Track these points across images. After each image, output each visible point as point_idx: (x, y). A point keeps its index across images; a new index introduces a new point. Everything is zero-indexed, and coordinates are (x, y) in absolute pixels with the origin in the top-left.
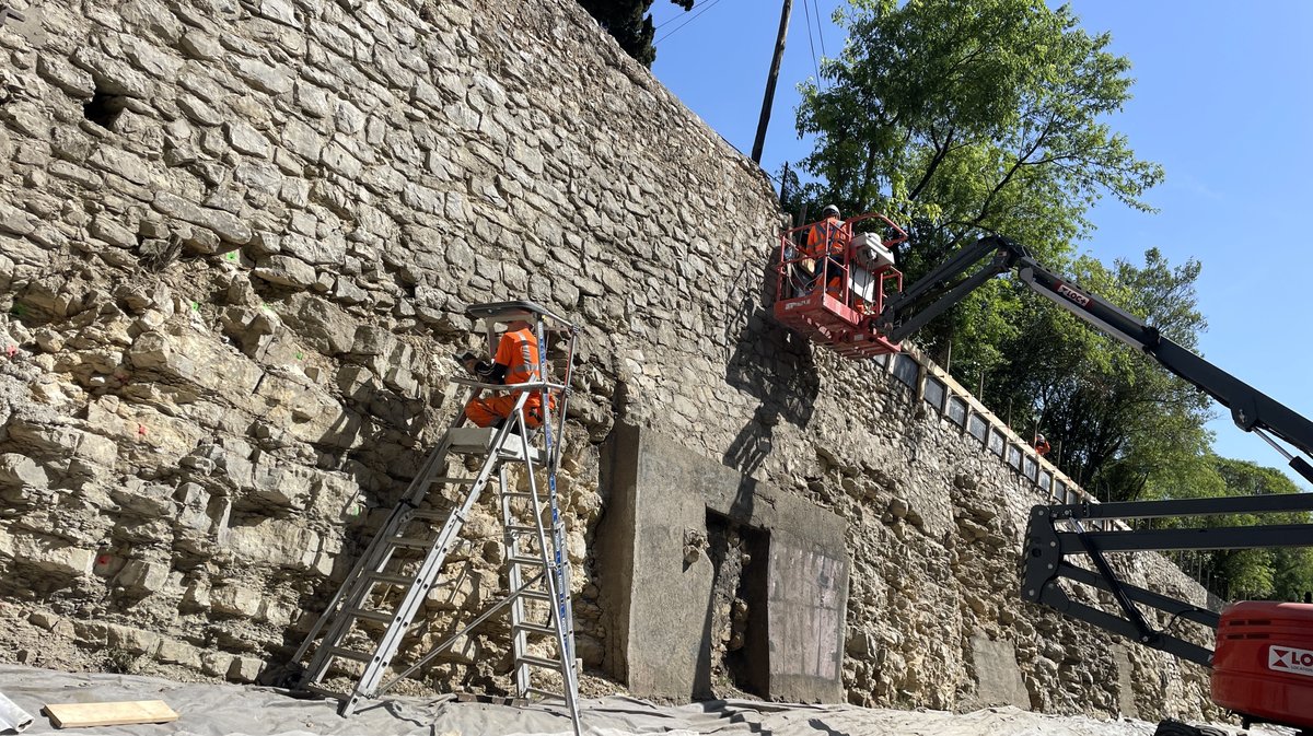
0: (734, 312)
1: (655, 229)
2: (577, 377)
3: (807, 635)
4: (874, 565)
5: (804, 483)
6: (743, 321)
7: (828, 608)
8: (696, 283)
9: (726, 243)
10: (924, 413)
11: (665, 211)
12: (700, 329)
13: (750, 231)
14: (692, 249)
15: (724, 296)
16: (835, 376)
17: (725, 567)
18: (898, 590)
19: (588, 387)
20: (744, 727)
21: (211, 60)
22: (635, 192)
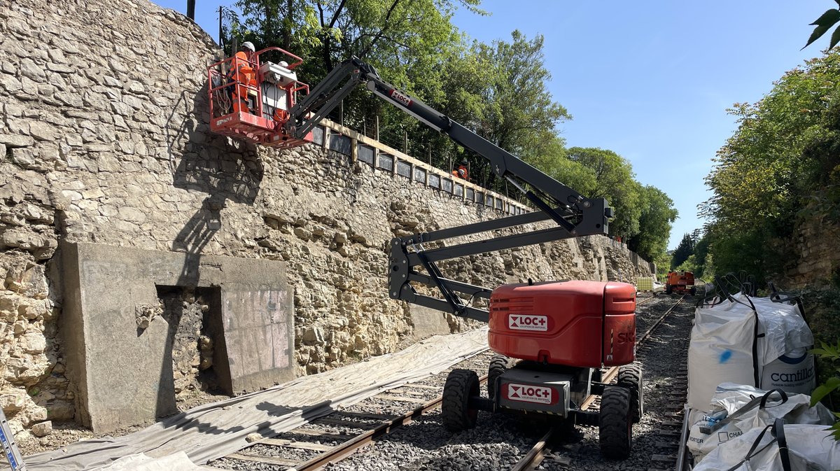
0: (175, 133)
1: (83, 81)
2: (8, 218)
3: (261, 345)
4: (323, 280)
5: (253, 243)
6: (185, 137)
7: (278, 323)
8: (133, 117)
9: (162, 81)
10: (360, 169)
11: (93, 65)
12: (143, 151)
13: (184, 68)
14: (125, 91)
15: (163, 122)
16: (278, 160)
17: (184, 320)
18: (344, 291)
19: (23, 222)
20: (194, 431)
22: (58, 54)
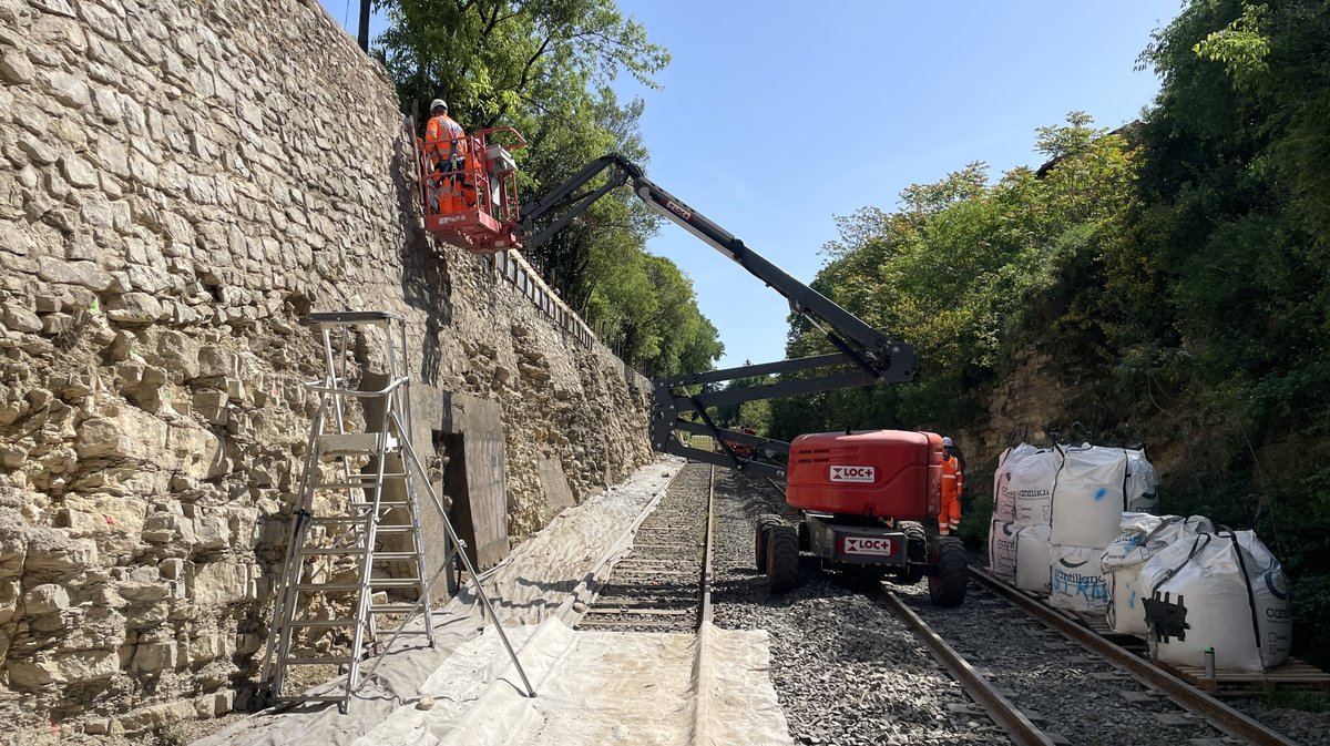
0: (397, 230)
1: (339, 162)
3: (490, 509)
7: (499, 482)
8: (372, 210)
10: (496, 279)
11: (339, 138)
12: (382, 256)
14: (363, 174)
15: (389, 216)
16: (455, 268)
21: (28, 82)
22: (320, 126)
